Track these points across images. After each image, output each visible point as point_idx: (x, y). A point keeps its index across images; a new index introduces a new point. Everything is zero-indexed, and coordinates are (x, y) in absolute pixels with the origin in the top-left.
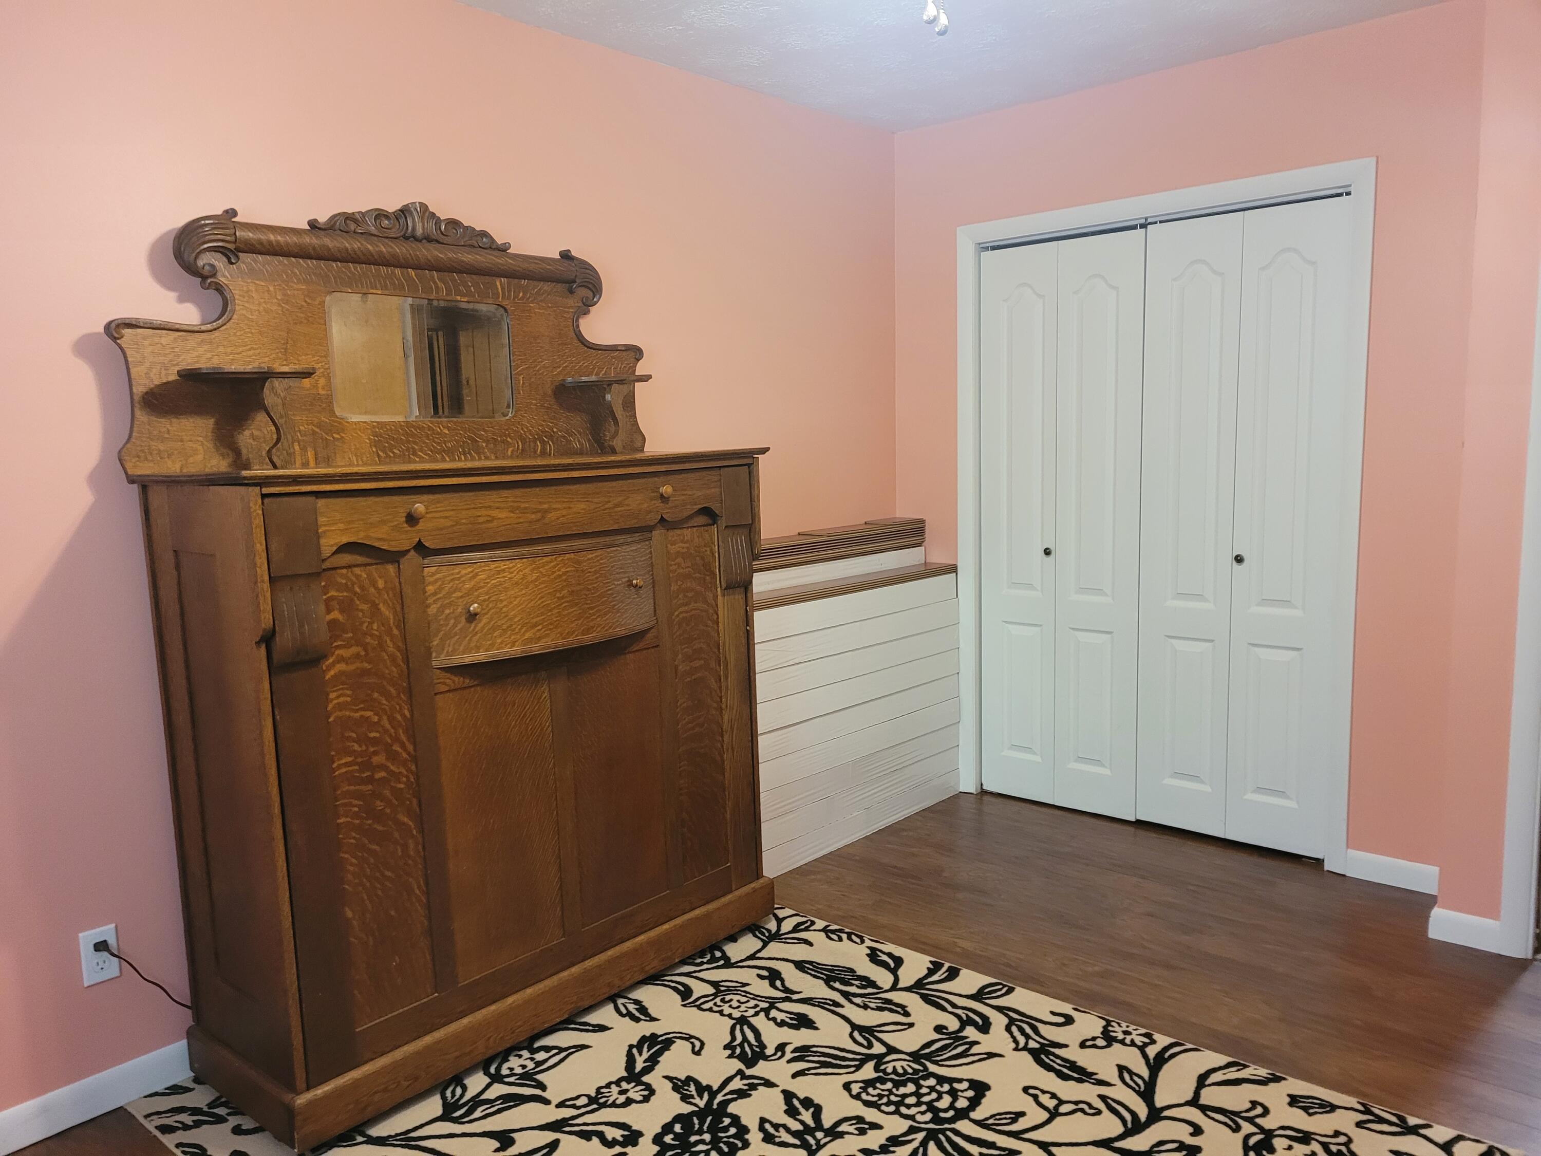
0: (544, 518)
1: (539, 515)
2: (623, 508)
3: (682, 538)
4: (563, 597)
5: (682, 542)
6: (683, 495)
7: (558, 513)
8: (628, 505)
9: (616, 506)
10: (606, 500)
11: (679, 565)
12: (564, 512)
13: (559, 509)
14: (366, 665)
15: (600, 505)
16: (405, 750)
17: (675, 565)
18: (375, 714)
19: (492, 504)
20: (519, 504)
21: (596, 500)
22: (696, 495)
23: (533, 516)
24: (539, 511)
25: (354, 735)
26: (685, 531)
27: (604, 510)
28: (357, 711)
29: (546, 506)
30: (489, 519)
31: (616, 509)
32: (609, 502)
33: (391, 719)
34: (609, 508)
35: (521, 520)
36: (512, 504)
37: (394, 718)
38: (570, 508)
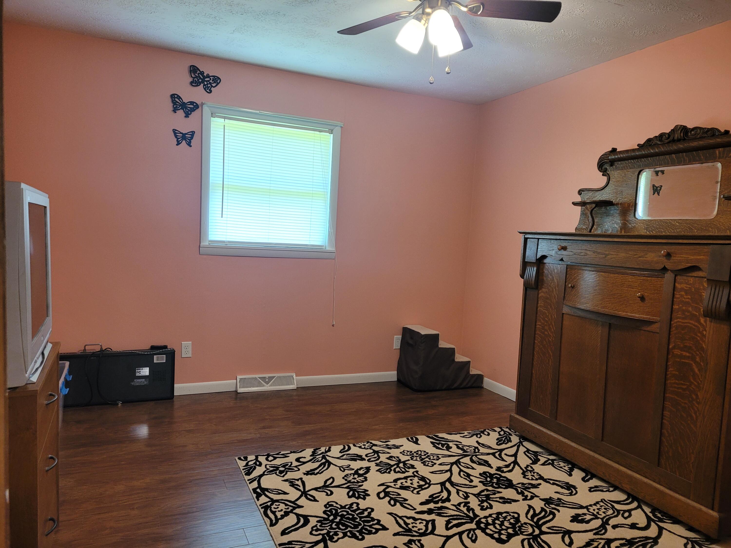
0: (606, 257)
1: (604, 256)
2: (643, 259)
3: (687, 281)
4: (596, 290)
5: (686, 284)
6: (681, 257)
7: (613, 256)
8: (646, 258)
9: (640, 257)
10: (635, 253)
11: (682, 296)
12: (614, 256)
13: (612, 254)
14: (548, 296)
15: (631, 255)
16: (553, 328)
17: (679, 295)
18: (548, 313)
19: (587, 249)
20: (597, 250)
21: (630, 253)
22: (689, 258)
23: (602, 256)
24: (604, 254)
25: (542, 317)
26: (689, 278)
27: (633, 258)
28: (544, 309)
29: (607, 252)
30: (585, 254)
31: (639, 259)
32: (637, 255)
33: (551, 316)
34: (636, 258)
35: (597, 257)
36: (594, 250)
37: (552, 317)
38: (618, 255)
